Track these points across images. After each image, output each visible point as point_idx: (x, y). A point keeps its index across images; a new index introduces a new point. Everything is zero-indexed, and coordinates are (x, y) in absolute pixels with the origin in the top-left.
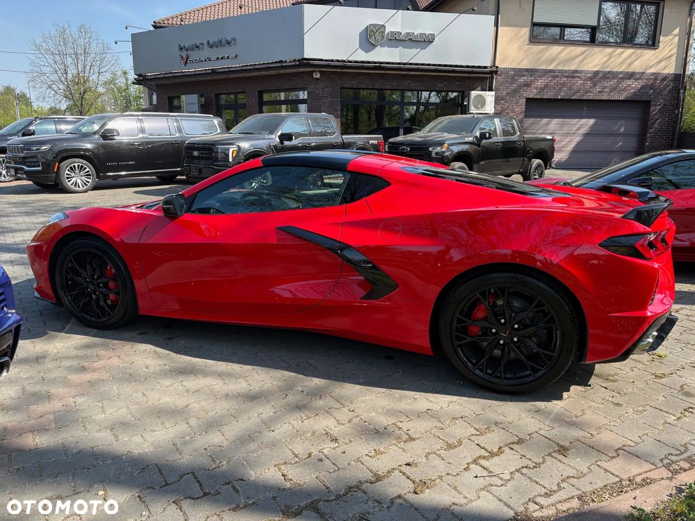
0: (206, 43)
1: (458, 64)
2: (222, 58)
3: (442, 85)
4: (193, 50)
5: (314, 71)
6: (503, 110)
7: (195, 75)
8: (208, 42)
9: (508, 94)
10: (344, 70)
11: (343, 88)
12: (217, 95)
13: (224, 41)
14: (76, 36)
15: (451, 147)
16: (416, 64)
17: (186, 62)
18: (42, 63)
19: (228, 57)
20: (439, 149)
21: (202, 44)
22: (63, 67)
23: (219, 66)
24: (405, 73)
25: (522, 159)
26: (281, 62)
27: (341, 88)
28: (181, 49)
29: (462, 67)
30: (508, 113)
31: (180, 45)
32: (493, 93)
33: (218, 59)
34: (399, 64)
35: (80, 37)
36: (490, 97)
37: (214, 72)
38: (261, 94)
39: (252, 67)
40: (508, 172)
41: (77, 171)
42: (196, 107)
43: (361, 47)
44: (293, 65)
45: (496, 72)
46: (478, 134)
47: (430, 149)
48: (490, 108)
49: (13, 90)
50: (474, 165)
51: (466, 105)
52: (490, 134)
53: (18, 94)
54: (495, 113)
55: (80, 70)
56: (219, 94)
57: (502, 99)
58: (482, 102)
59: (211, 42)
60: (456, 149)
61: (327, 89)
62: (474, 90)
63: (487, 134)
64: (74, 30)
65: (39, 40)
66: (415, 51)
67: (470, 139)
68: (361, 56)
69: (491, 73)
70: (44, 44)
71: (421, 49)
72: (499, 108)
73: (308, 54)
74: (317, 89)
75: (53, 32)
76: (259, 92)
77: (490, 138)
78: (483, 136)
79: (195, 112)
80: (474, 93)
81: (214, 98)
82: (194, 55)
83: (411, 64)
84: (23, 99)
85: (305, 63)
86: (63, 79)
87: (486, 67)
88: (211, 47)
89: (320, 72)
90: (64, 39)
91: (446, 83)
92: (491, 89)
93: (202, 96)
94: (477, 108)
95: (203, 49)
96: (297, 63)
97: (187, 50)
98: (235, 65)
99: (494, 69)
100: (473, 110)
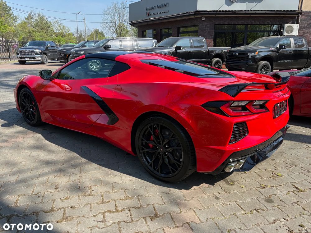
0: (156, 6)
1: (279, 10)
2: (163, 13)
3: (270, 21)
4: (151, 10)
5: (203, 17)
6: (304, 34)
7: (152, 21)
8: (157, 6)
9: (308, 25)
10: (217, 16)
11: (216, 24)
12: (161, 30)
13: (163, 5)
14: (120, 7)
15: (260, 53)
16: (255, 11)
17: (148, 15)
18: (107, 19)
19: (165, 12)
20: (253, 54)
21: (155, 7)
22: (114, 20)
23: (161, 16)
24: (249, 15)
25: (306, 60)
26: (187, 13)
27: (215, 25)
28: (147, 10)
29: (281, 11)
30: (307, 36)
31: (146, 8)
32: (298, 25)
33: (161, 13)
34: (245, 11)
35: (121, 8)
36: (296, 27)
37: (159, 19)
38: (179, 28)
39: (174, 16)
40: (299, 67)
41: (94, 63)
42: (151, 35)
43: (226, 3)
44: (192, 14)
45: (301, 13)
46: (278, 46)
47: (248, 54)
48: (296, 33)
49: (98, 30)
50: (274, 63)
51: (282, 31)
52: (285, 46)
53: (100, 32)
54: (299, 36)
55: (121, 21)
56: (162, 29)
57: (304, 28)
58: (291, 29)
59: (158, 5)
60: (262, 54)
61: (208, 25)
62: (287, 23)
63: (283, 46)
64: (120, 4)
65: (106, 9)
66: (255, 4)
67: (273, 49)
68: (226, 8)
69: (298, 14)
70: (108, 11)
71: (258, 3)
72: (301, 32)
73: (199, 9)
74: (203, 25)
75: (112, 6)
76: (178, 27)
77: (285, 48)
78: (281, 47)
79: (151, 38)
80: (286, 25)
81: (160, 31)
82: (152, 12)
83: (252, 11)
84: (102, 34)
85: (197, 13)
86: (114, 25)
87: (295, 11)
88: (158, 8)
89: (205, 17)
90: (115, 8)
91: (272, 20)
92: (297, 23)
93: (154, 30)
94: (288, 33)
95: (155, 9)
96: (194, 13)
97: (149, 10)
98: (167, 15)
99: (300, 11)
100: (285, 34)
